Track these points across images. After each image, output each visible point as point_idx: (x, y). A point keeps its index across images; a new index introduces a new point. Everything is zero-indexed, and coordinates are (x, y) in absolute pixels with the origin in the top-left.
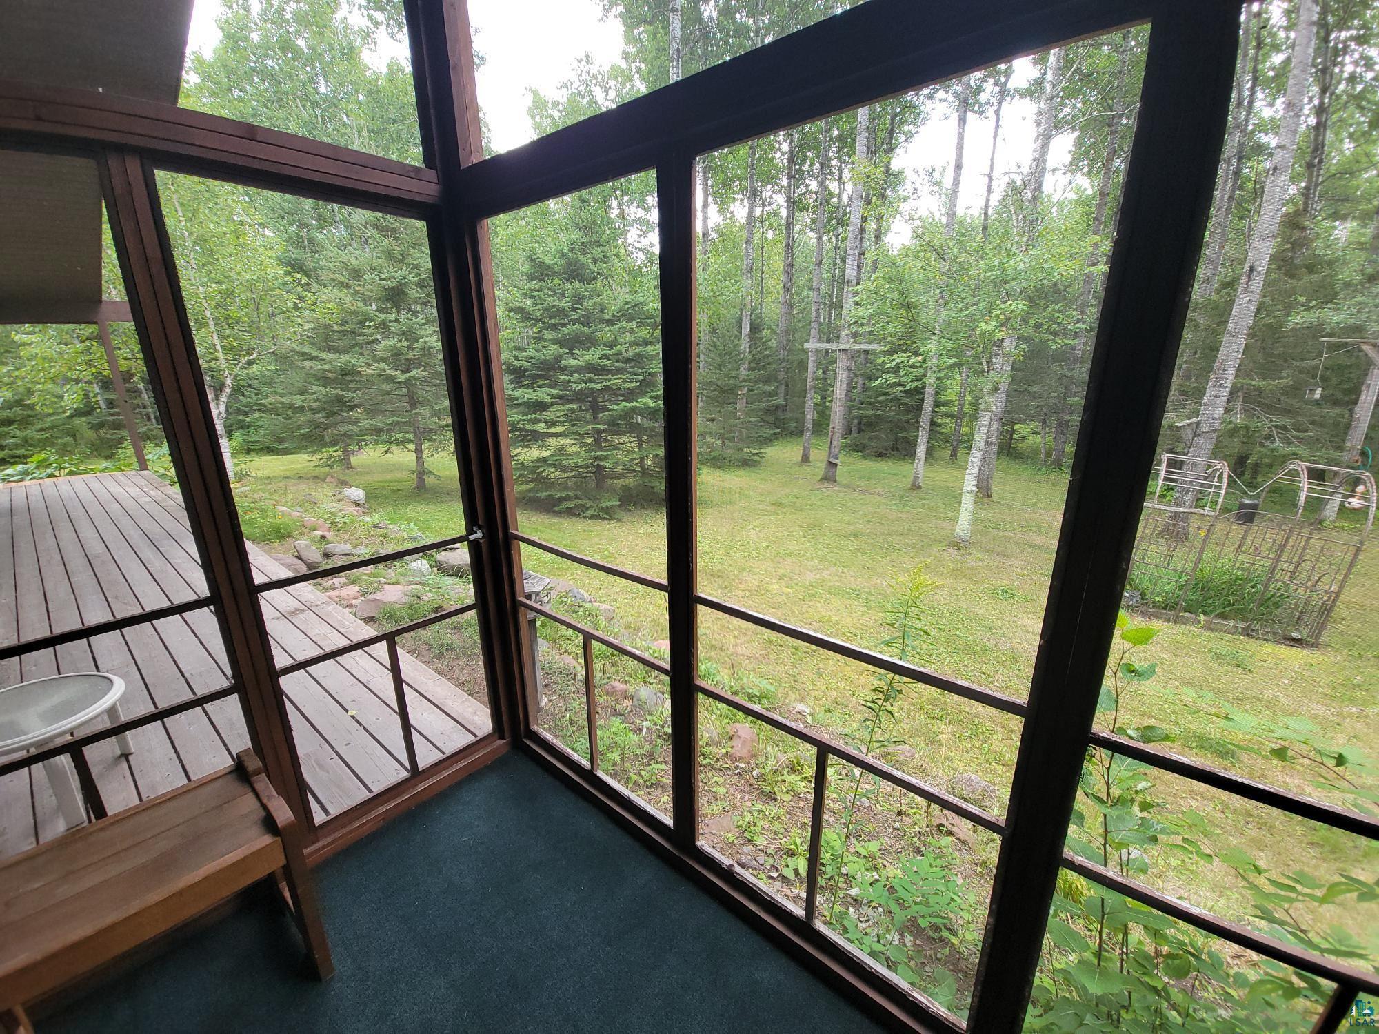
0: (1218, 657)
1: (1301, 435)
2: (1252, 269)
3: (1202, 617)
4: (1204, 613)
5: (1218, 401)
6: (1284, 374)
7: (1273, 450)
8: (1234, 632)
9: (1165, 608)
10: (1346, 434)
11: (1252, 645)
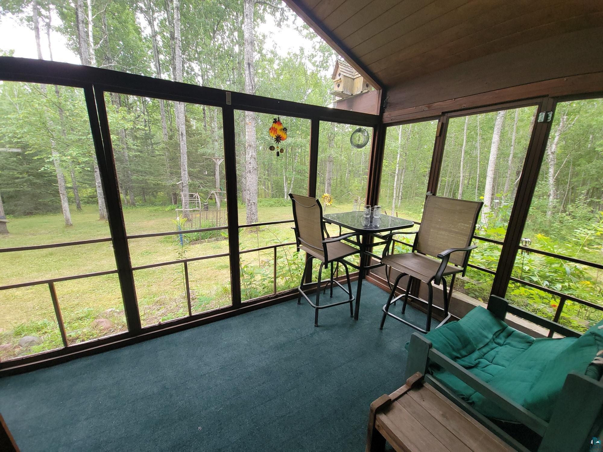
0: (214, 248)
1: (206, 185)
2: (182, 134)
3: (206, 240)
4: (206, 238)
5: (186, 175)
6: (197, 166)
7: (201, 190)
8: (214, 240)
9: (197, 240)
10: (215, 184)
11: (219, 242)
